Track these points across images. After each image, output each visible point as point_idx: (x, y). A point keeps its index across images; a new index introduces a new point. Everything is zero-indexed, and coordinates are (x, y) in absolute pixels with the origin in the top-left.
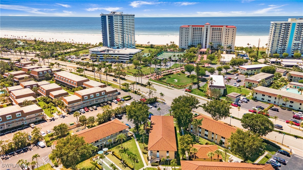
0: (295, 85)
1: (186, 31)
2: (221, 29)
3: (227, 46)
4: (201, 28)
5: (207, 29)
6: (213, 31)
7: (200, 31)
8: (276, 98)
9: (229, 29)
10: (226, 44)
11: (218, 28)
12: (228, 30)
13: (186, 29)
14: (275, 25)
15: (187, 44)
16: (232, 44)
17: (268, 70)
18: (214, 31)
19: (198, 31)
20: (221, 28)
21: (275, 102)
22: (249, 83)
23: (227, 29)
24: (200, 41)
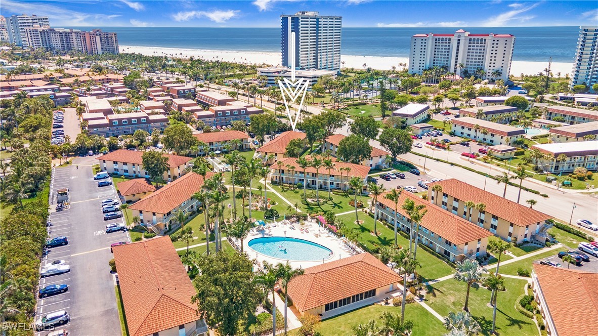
1: (422, 43)
2: (485, 40)
3: (493, 71)
4: (450, 40)
5: (459, 40)
6: (471, 43)
7: (448, 44)
9: (498, 41)
10: (492, 68)
11: (480, 38)
12: (496, 42)
13: (422, 40)
14: (584, 32)
15: (423, 66)
16: (502, 67)
18: (472, 45)
19: (444, 44)
20: (484, 38)
23: (494, 41)
24: (446, 62)
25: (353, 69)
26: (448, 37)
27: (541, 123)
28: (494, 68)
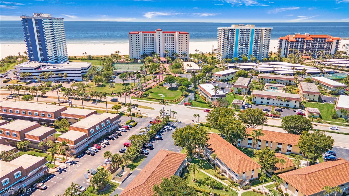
0: (271, 86)
1: (136, 38)
2: (174, 35)
3: (182, 54)
4: (153, 35)
5: (159, 35)
6: (166, 37)
7: (152, 38)
8: (274, 100)
9: (182, 36)
10: (181, 52)
11: (171, 34)
12: (181, 37)
13: (136, 36)
14: (224, 31)
15: (139, 53)
16: (186, 51)
17: (243, 74)
18: (166, 38)
19: (150, 38)
20: (173, 34)
21: (273, 103)
22: (237, 88)
23: (180, 36)
24: (152, 49)
25: (75, 57)
26: (152, 34)
27: (272, 86)
28: (182, 52)
